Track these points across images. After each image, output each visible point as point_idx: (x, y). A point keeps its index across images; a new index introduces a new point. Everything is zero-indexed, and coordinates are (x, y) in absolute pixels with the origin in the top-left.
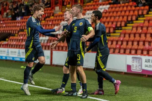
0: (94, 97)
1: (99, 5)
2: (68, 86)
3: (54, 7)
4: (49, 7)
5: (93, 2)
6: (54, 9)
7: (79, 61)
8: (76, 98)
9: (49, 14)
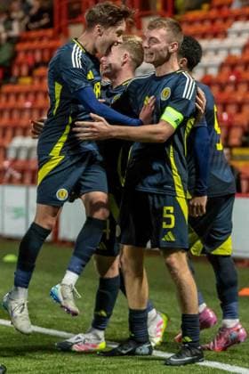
0: (215, 360)
1: (230, 21)
2: (117, 320)
3: (67, 25)
4: (46, 27)
5: (210, 9)
6: (67, 34)
7: (169, 233)
8: (147, 362)
9: (46, 54)
